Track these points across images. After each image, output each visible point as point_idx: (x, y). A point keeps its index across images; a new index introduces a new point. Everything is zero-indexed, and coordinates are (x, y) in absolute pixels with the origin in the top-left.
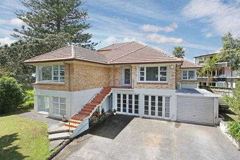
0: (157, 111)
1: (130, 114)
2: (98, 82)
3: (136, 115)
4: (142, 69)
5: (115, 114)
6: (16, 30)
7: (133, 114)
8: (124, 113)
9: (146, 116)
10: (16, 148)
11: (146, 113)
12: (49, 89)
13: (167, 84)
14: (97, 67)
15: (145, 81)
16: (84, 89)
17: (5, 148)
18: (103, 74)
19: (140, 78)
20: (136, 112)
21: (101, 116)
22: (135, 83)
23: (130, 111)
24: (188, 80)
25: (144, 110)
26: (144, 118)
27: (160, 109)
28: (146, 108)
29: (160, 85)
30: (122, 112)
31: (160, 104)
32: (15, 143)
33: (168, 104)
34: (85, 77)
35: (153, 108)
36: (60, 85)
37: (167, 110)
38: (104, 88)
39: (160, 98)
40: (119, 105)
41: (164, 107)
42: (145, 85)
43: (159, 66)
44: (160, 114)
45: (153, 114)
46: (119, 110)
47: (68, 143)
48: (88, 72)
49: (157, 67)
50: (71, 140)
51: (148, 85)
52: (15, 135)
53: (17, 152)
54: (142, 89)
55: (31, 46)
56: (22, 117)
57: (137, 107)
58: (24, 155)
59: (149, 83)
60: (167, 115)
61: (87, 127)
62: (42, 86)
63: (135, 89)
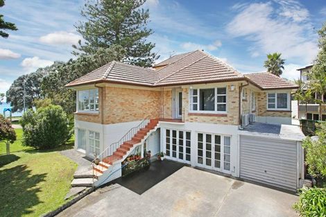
0: (213, 159)
1: (180, 161)
2: (141, 111)
3: (188, 162)
4: (195, 92)
5: (162, 159)
6: (75, 47)
7: (184, 161)
8: (174, 159)
9: (200, 165)
10: (38, 190)
11: (200, 160)
12: (86, 121)
13: (226, 116)
14: (140, 90)
15: (198, 111)
16: (120, 121)
17: (29, 189)
18: (149, 101)
19: (192, 107)
20: (188, 158)
21: (141, 160)
22: (186, 114)
23: (181, 157)
24: (276, 109)
25: (197, 156)
26: (196, 168)
27: (218, 156)
28: (200, 153)
29: (216, 118)
30: (170, 158)
31: (218, 149)
32: (39, 185)
33: (228, 149)
34: (122, 104)
35: (209, 154)
36: (95, 116)
37: (227, 157)
38: (151, 120)
39: (218, 138)
40: (168, 147)
41: (222, 153)
42: (199, 117)
43: (216, 86)
44: (218, 165)
45: (209, 163)
46: (168, 154)
47: (89, 193)
48: (126, 97)
49: (214, 89)
50: (95, 189)
51: (202, 117)
52: (44, 175)
53: (36, 196)
54: (194, 123)
55: (79, 66)
56: (62, 154)
57: (188, 150)
58: (41, 200)
59: (202, 115)
60: (227, 166)
61: (119, 174)
62: (81, 116)
63: (186, 123)
